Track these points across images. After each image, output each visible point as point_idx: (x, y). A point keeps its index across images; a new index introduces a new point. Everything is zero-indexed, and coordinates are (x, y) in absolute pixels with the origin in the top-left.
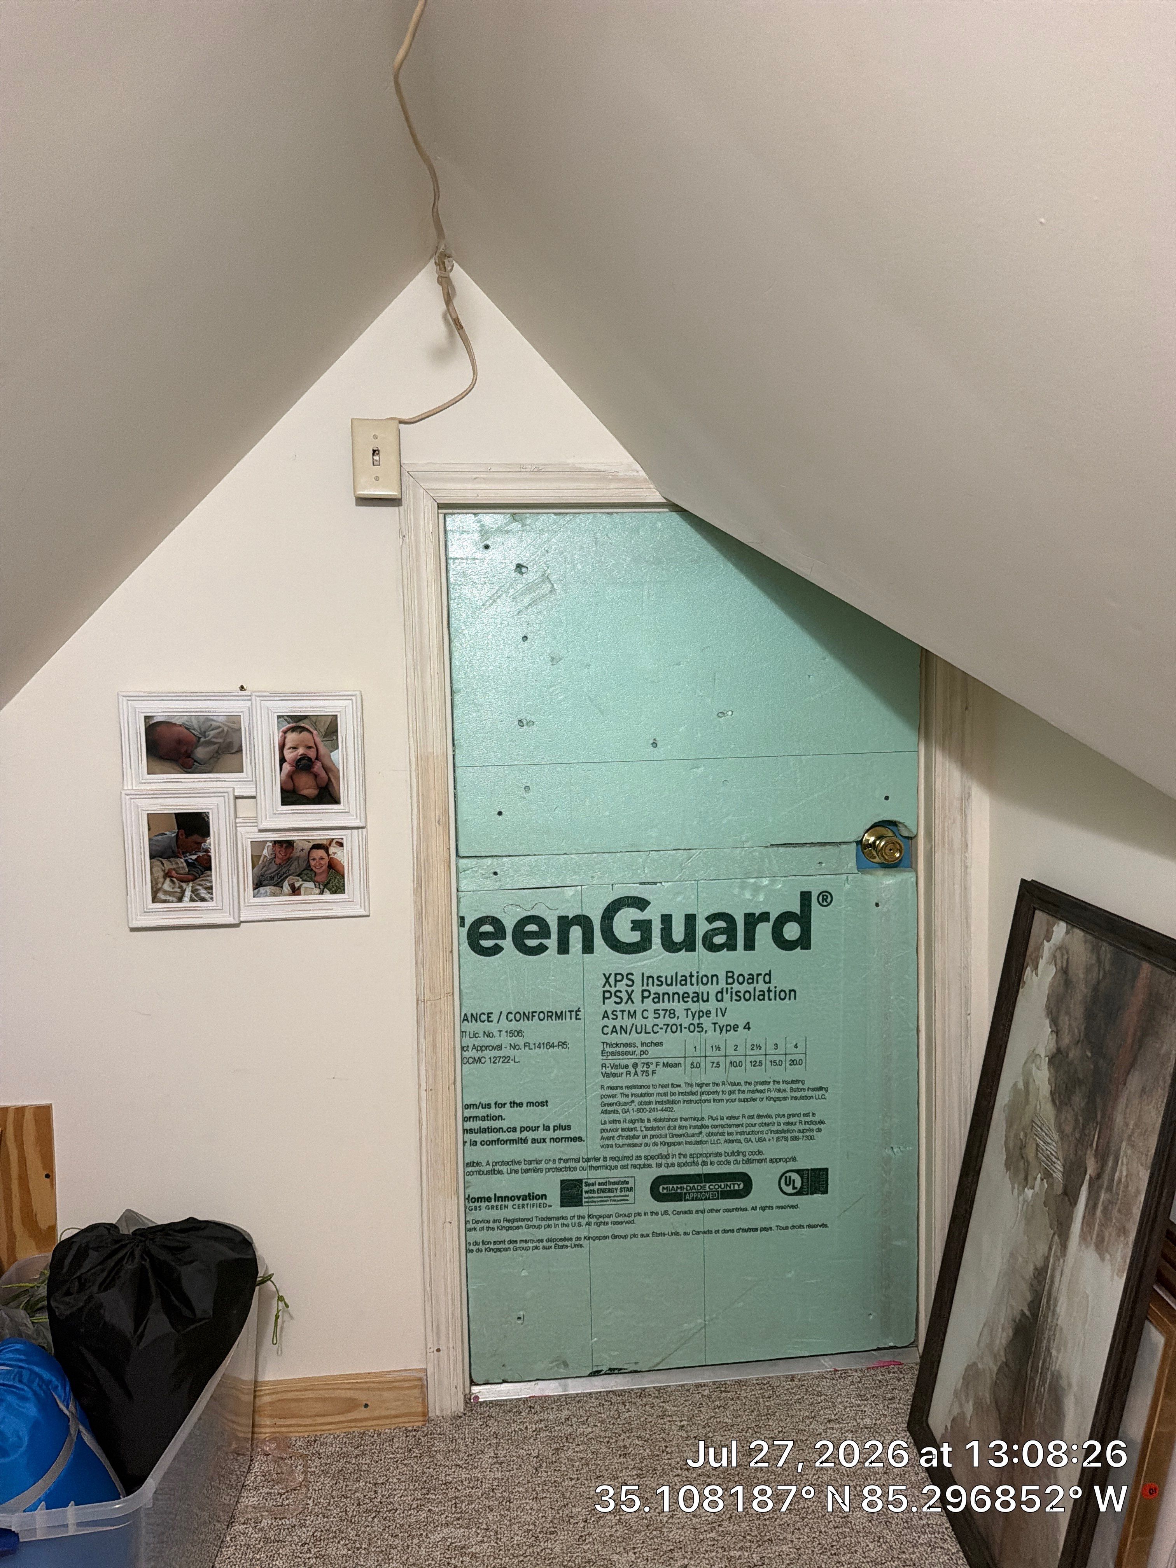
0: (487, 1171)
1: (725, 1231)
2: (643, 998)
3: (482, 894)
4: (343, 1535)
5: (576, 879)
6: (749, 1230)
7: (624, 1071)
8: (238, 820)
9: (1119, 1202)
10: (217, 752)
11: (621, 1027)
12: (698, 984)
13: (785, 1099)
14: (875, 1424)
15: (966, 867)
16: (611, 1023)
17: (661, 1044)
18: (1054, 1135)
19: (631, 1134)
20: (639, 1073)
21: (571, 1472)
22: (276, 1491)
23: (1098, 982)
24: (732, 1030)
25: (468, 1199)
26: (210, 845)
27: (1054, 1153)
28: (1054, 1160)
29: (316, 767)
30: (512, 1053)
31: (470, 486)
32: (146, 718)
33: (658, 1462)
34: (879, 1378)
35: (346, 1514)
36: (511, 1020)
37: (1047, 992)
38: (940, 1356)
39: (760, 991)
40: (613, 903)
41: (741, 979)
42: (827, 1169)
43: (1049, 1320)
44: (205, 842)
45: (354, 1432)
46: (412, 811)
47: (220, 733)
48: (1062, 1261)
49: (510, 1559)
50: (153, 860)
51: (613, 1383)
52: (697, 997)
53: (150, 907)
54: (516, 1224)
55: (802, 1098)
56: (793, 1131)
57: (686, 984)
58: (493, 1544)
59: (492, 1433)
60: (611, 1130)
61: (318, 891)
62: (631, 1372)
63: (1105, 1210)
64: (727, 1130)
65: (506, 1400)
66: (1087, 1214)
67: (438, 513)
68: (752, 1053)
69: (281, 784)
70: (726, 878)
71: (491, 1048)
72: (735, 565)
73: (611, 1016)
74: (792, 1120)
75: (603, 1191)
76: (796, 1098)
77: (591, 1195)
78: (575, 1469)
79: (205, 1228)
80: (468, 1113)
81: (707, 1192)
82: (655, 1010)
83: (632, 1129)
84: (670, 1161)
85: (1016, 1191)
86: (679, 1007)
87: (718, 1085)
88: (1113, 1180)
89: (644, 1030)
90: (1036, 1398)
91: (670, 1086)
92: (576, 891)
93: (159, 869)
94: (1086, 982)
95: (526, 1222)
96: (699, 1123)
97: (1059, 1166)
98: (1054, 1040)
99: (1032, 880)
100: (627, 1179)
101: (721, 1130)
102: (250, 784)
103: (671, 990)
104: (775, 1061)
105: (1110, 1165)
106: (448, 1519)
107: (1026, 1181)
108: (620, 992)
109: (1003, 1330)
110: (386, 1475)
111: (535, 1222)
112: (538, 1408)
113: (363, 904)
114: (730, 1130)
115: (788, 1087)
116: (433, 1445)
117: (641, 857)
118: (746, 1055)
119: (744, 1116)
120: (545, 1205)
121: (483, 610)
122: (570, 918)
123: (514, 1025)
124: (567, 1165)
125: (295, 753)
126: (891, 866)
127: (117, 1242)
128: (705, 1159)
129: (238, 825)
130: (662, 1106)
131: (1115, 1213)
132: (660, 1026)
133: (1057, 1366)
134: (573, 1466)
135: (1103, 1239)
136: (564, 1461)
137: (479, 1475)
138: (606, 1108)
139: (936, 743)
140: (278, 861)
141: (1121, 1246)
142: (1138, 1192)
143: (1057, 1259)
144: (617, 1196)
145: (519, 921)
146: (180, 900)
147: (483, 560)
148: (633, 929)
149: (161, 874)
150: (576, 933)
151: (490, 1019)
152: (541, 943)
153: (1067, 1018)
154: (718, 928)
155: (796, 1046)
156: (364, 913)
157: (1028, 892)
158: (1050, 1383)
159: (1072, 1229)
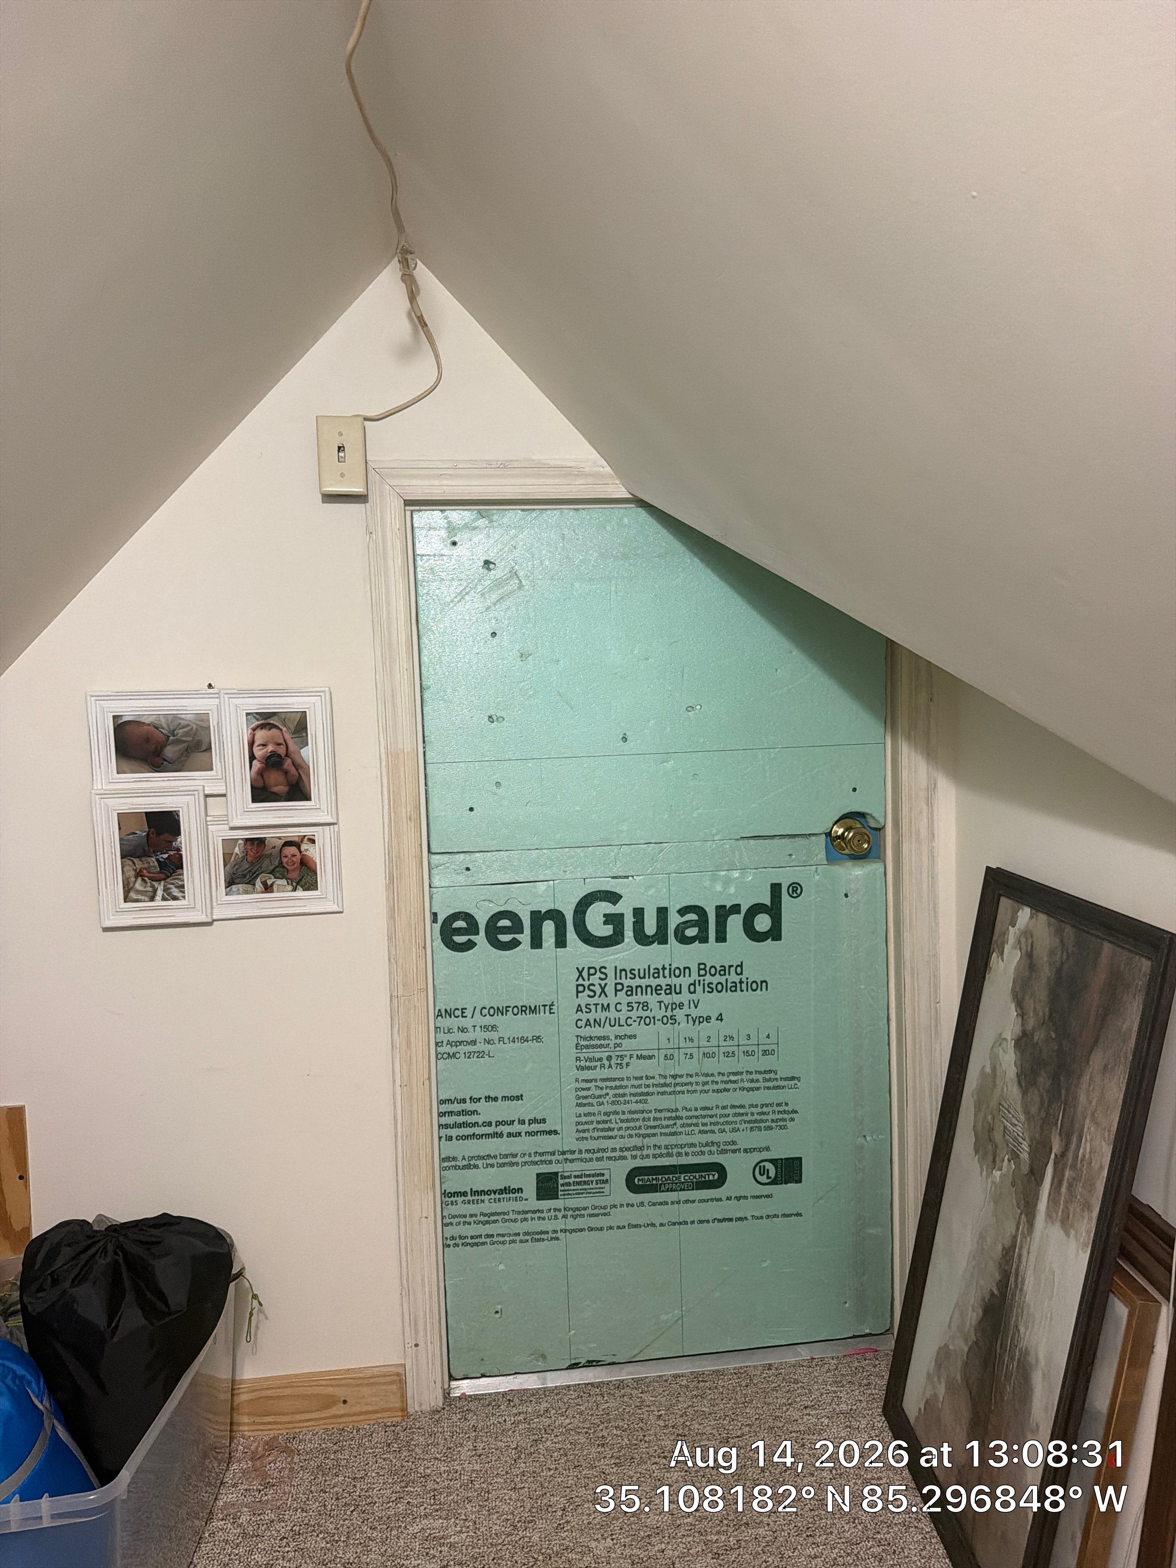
0: (463, 1166)
1: (701, 1222)
2: (616, 991)
3: (455, 890)
4: (321, 1529)
5: (548, 874)
6: (724, 1220)
7: (598, 1063)
8: (208, 819)
9: (1082, 1180)
10: (186, 750)
11: (595, 1020)
12: (670, 977)
13: (758, 1089)
14: (851, 1410)
15: (933, 856)
16: (584, 1016)
17: (635, 1036)
18: (1021, 1116)
19: (606, 1126)
20: (614, 1066)
21: (550, 1462)
22: (255, 1488)
23: (1062, 964)
24: (705, 1022)
25: (445, 1194)
26: (181, 843)
27: (1021, 1134)
28: (1021, 1140)
29: (287, 764)
30: (486, 1048)
31: (436, 482)
32: (115, 717)
33: (636, 1451)
34: (855, 1365)
35: (325, 1508)
36: (486, 1015)
37: (1013, 976)
38: (913, 1341)
39: (732, 983)
40: (585, 896)
41: (713, 971)
42: (801, 1158)
43: (1017, 1299)
44: (176, 840)
45: (333, 1428)
46: (383, 807)
47: (189, 730)
48: (1028, 1239)
49: (488, 1548)
50: (124, 860)
51: (591, 1375)
52: (670, 990)
53: (121, 907)
54: (492, 1218)
55: (775, 1088)
56: (767, 1120)
57: (659, 977)
58: (471, 1533)
59: (471, 1427)
60: (586, 1123)
61: (290, 888)
62: (609, 1364)
63: (1070, 1188)
64: (700, 1121)
65: (485, 1394)
66: (1052, 1193)
67: (405, 510)
68: (725, 1044)
69: (251, 782)
70: (697, 870)
71: (465, 1043)
72: (701, 560)
73: (584, 1009)
74: (765, 1109)
75: (579, 1183)
76: (769, 1088)
77: (567, 1188)
78: (553, 1459)
79: (178, 1224)
80: (444, 1108)
81: (683, 1183)
82: (628, 1003)
83: (606, 1122)
84: (645, 1152)
85: (984, 1173)
86: (652, 999)
87: (691, 1076)
88: (1078, 1158)
89: (617, 1023)
90: (1005, 1377)
91: (644, 1078)
92: (548, 886)
93: (131, 869)
94: (1050, 964)
95: (502, 1216)
96: (674, 1115)
97: (1025, 1146)
98: (1020, 1023)
99: (998, 868)
100: (602, 1172)
101: (695, 1121)
102: (220, 782)
103: (644, 982)
104: (747, 1052)
105: (1074, 1144)
106: (427, 1510)
107: (994, 1164)
108: (594, 985)
109: (973, 1311)
110: (365, 1470)
111: (512, 1216)
112: (517, 1401)
113: (336, 901)
114: (704, 1121)
115: (760, 1077)
116: (412, 1440)
117: (613, 851)
118: (719, 1046)
119: (717, 1107)
120: (521, 1199)
121: (451, 606)
122: (542, 913)
123: (488, 1020)
124: (543, 1158)
125: (265, 750)
126: (860, 857)
127: (88, 1237)
128: (680, 1150)
129: (208, 823)
130: (636, 1098)
131: (1079, 1189)
132: (634, 1018)
133: (1025, 1343)
134: (551, 1456)
135: (1068, 1215)
136: (541, 1451)
137: (458, 1468)
138: (579, 1101)
139: (901, 733)
140: (250, 859)
141: (1086, 1221)
142: (1101, 1168)
143: (1024, 1237)
144: (593, 1189)
145: (492, 917)
146: (152, 899)
147: (450, 556)
148: (605, 923)
149: (133, 873)
150: (548, 928)
151: (464, 1015)
152: (514, 938)
153: (1032, 1001)
154: (690, 921)
155: (768, 1037)
156: (336, 909)
157: (994, 879)
158: (1019, 1359)
159: (1038, 1206)
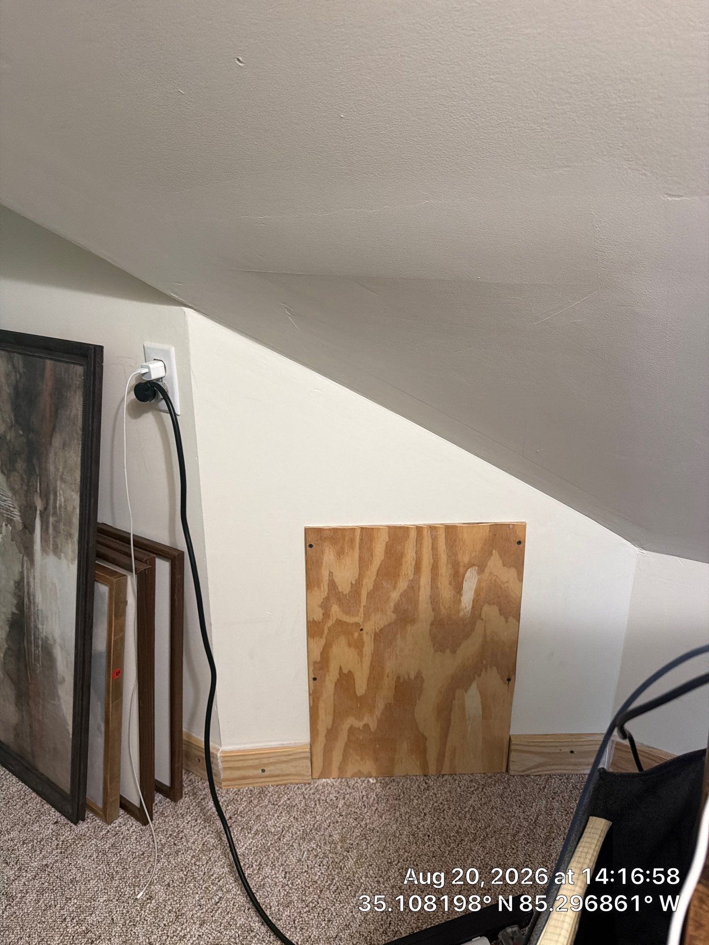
9: (63, 520)
18: (9, 494)
23: (17, 382)
27: (11, 505)
28: (12, 509)
43: (32, 609)
48: (32, 570)
63: (55, 528)
66: (43, 536)
88: (56, 508)
90: (34, 659)
94: (8, 384)
97: (17, 512)
105: (52, 498)
131: (62, 527)
133: (44, 634)
135: (57, 545)
141: (70, 545)
142: (74, 510)
143: (29, 570)
158: (42, 645)
159: (35, 548)
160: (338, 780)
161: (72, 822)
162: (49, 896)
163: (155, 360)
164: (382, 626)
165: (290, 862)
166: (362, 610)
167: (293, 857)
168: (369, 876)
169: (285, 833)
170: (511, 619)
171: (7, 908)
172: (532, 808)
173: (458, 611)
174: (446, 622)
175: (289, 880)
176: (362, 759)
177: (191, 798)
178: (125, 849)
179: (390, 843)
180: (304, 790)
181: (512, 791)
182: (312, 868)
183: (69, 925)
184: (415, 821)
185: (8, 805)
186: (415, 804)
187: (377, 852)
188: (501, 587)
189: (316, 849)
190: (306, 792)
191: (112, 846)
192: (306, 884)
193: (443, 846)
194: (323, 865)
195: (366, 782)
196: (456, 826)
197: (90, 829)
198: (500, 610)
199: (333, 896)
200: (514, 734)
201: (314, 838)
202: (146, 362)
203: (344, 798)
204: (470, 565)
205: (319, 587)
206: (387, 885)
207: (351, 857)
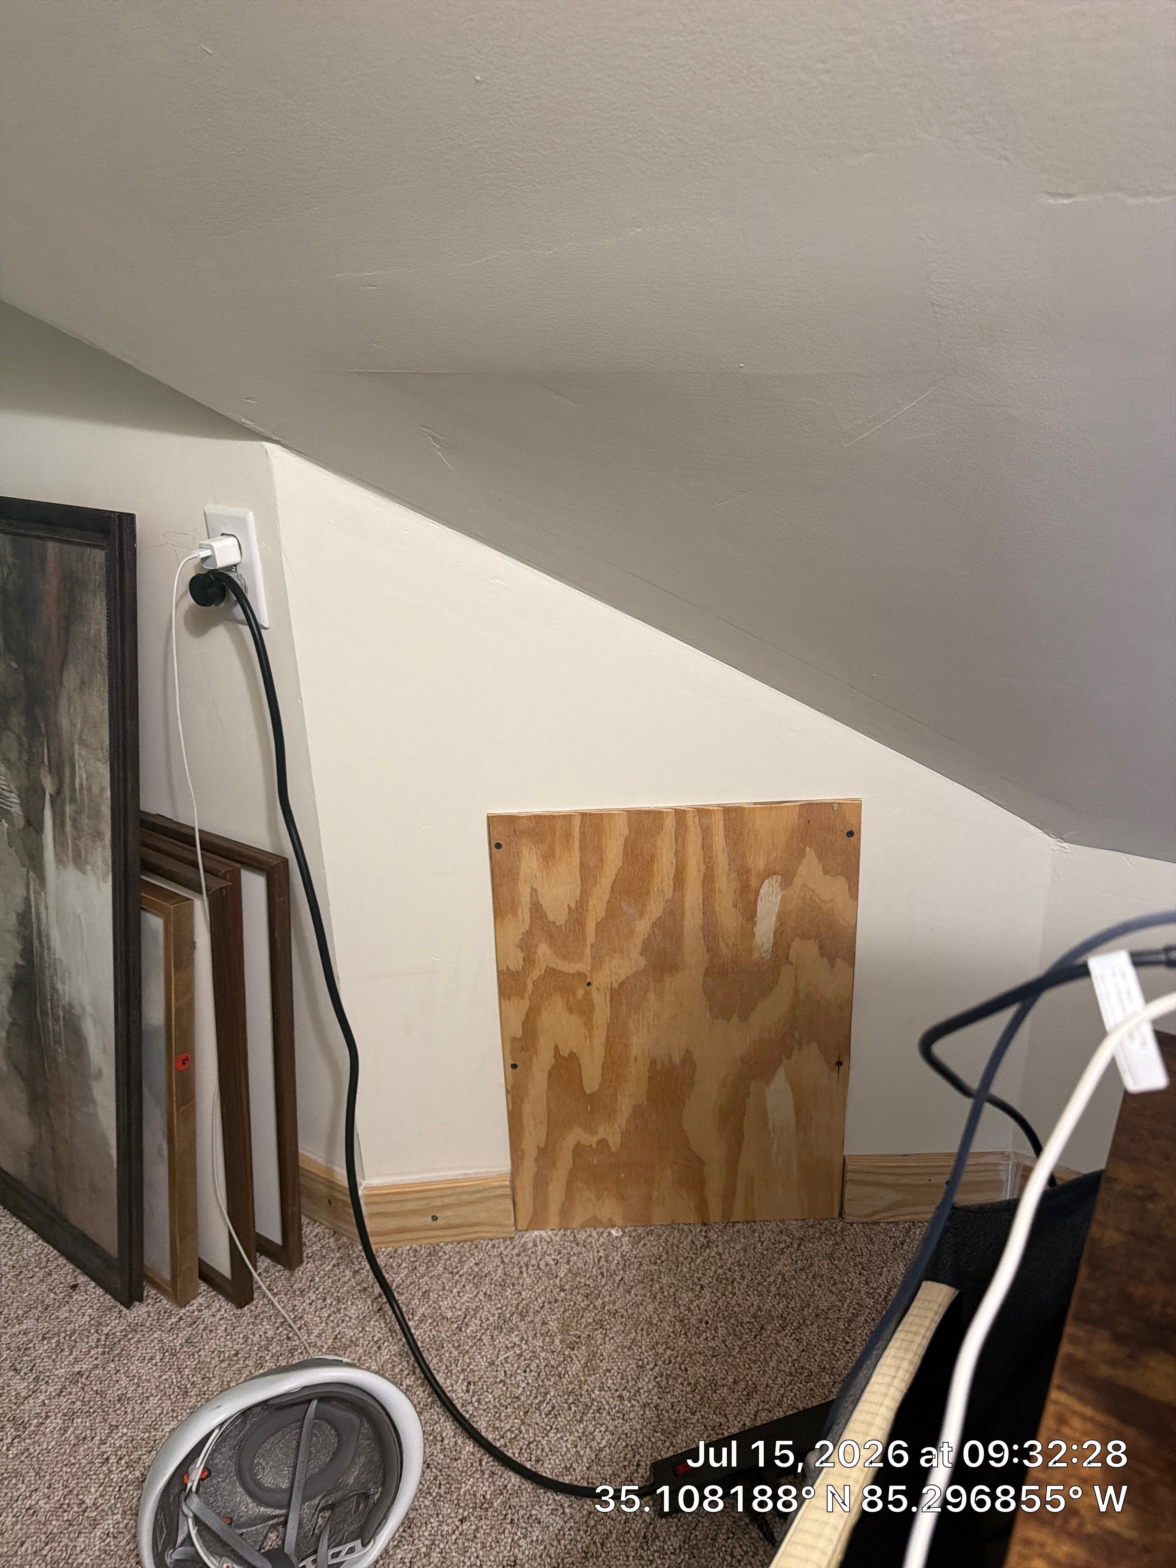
23: (5, 581)
27: (6, 788)
48: (43, 894)
63: (75, 823)
66: (57, 837)
88: (75, 788)
90: (55, 1042)
97: (14, 798)
105: (67, 773)
131: (85, 820)
135: (80, 852)
141: (99, 851)
142: (103, 789)
143: (38, 893)
158: (64, 1017)
159: (45, 857)
160: (559, 1233)
161: (122, 1304)
162: (82, 1422)
163: (223, 534)
164: (623, 978)
165: (477, 1366)
166: (588, 950)
167: (482, 1358)
168: (606, 1389)
169: (470, 1320)
170: (839, 962)
171: (16, 1441)
172: (881, 1275)
173: (751, 952)
174: (730, 970)
175: (474, 1396)
176: (598, 1198)
177: (318, 1263)
178: (207, 1347)
179: (642, 1336)
180: (502, 1248)
181: (848, 1247)
182: (511, 1376)
183: (114, 1468)
184: (686, 1297)
185: (19, 1278)
186: (685, 1270)
187: (619, 1350)
188: (821, 909)
189: (519, 1346)
190: (505, 1253)
191: (186, 1342)
192: (502, 1401)
193: (731, 1338)
194: (531, 1371)
195: (605, 1235)
196: (753, 1305)
197: (152, 1315)
198: (821, 947)
199: (546, 1420)
200: (851, 1153)
201: (517, 1327)
202: (209, 538)
203: (568, 1262)
204: (769, 873)
205: (515, 914)
206: (635, 1403)
207: (577, 1357)
